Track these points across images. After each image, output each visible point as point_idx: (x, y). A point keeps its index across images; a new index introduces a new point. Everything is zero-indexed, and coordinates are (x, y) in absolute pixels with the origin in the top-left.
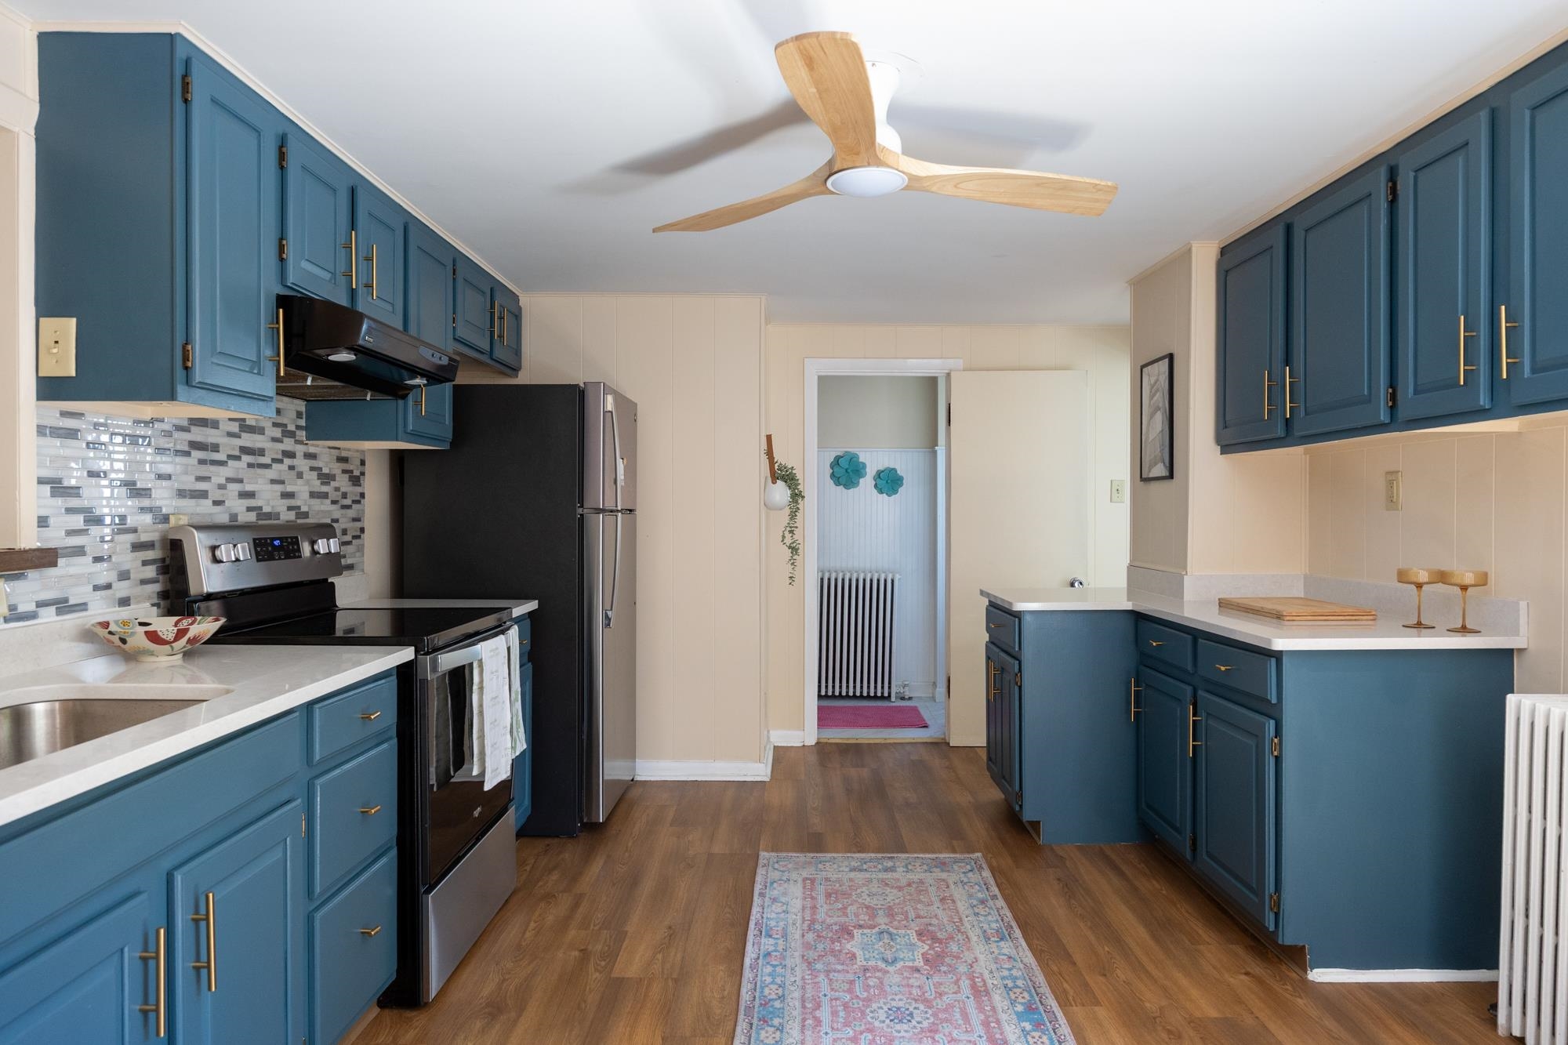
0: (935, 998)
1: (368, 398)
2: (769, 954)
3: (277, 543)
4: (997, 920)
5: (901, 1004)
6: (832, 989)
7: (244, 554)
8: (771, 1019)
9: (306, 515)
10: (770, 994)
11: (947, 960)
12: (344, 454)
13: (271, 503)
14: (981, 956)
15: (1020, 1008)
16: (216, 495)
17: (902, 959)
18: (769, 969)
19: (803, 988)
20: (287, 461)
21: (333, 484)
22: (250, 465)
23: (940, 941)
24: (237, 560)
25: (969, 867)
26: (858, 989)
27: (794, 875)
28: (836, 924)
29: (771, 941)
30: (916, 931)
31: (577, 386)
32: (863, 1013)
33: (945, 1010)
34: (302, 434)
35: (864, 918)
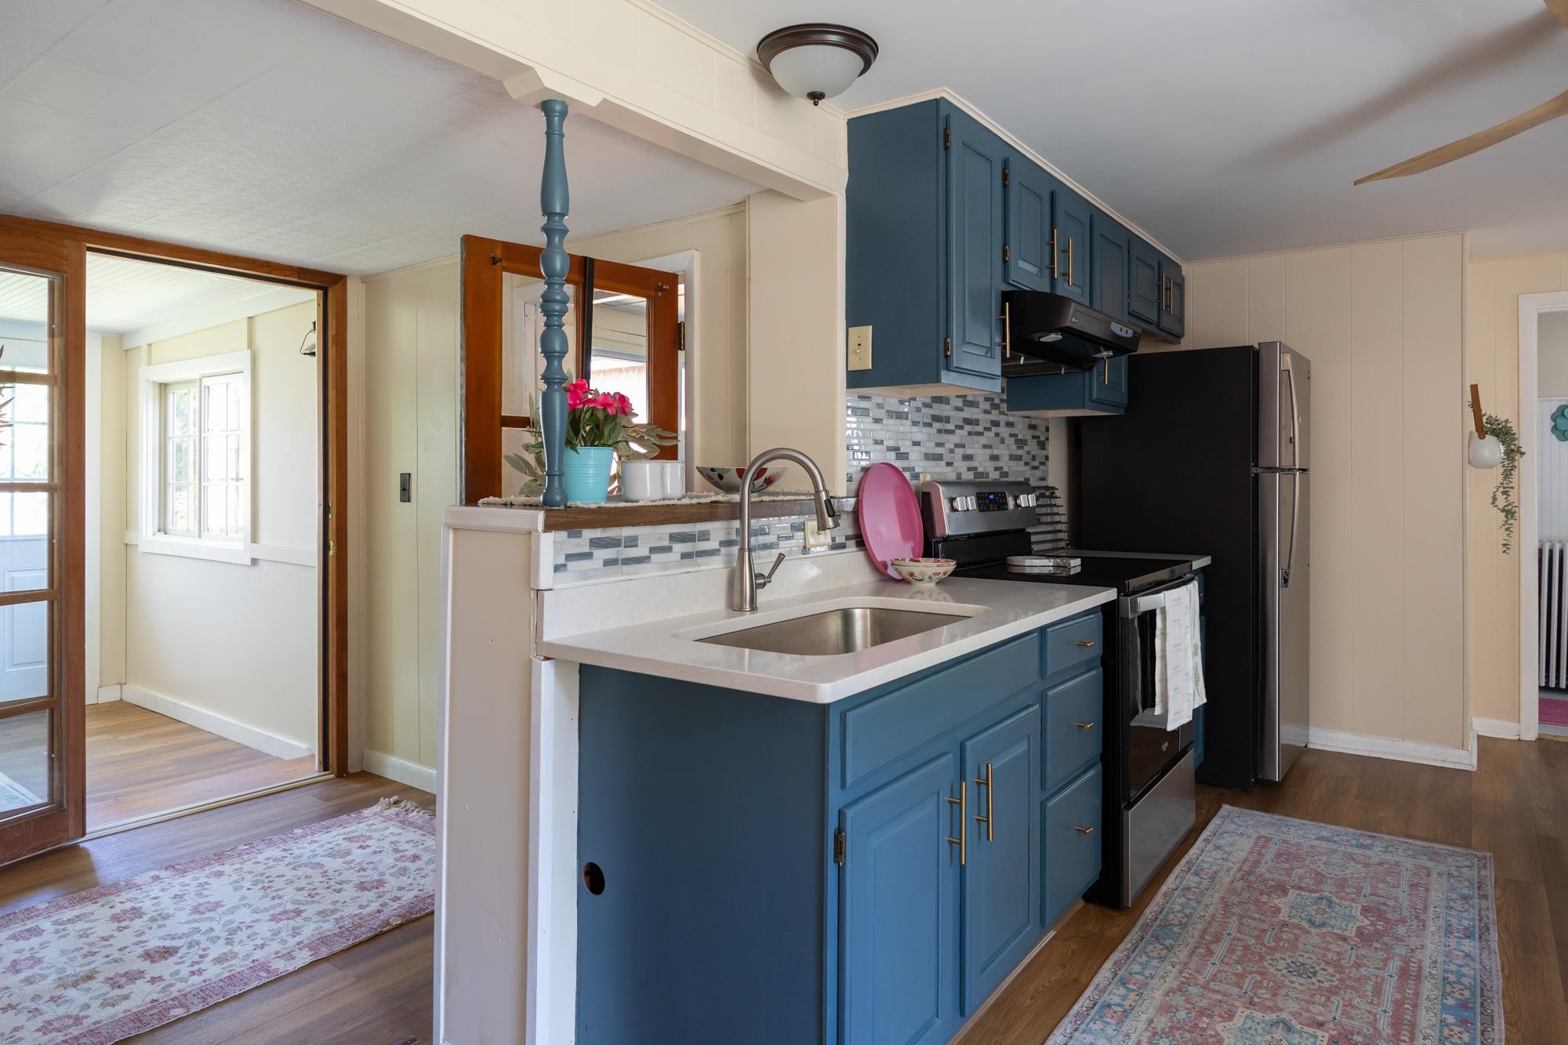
0: (1351, 967)
1: (1063, 372)
2: (1189, 889)
3: (992, 497)
4: (1473, 919)
5: (1309, 962)
6: (1239, 932)
7: (972, 505)
8: (1164, 939)
9: (1006, 474)
10: (1173, 920)
11: (1386, 939)
12: (1034, 422)
13: (984, 464)
14: (1430, 945)
15: (1450, 1002)
16: (947, 457)
17: (1332, 926)
18: (1183, 900)
19: (1210, 924)
20: (994, 429)
21: (1026, 448)
22: (970, 433)
23: (1387, 921)
24: (968, 510)
25: (1467, 863)
26: (1267, 939)
27: (1250, 831)
28: (1273, 880)
29: (1196, 879)
30: (1363, 906)
31: (1251, 347)
32: (1262, 958)
33: (1357, 980)
34: (1004, 406)
35: (1309, 882)
